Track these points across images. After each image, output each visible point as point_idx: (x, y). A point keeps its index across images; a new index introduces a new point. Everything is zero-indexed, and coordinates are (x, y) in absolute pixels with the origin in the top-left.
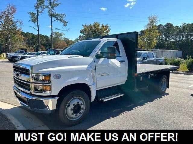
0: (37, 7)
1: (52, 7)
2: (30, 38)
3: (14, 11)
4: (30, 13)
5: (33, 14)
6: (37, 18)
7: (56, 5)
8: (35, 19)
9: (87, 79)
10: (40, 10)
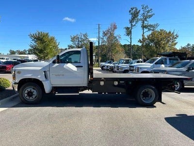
0: (131, 22)
1: (145, 19)
2: (136, 49)
3: (115, 28)
4: (125, 28)
5: (127, 28)
6: (131, 32)
7: (150, 16)
8: (129, 32)
9: (39, 77)
10: (133, 24)
